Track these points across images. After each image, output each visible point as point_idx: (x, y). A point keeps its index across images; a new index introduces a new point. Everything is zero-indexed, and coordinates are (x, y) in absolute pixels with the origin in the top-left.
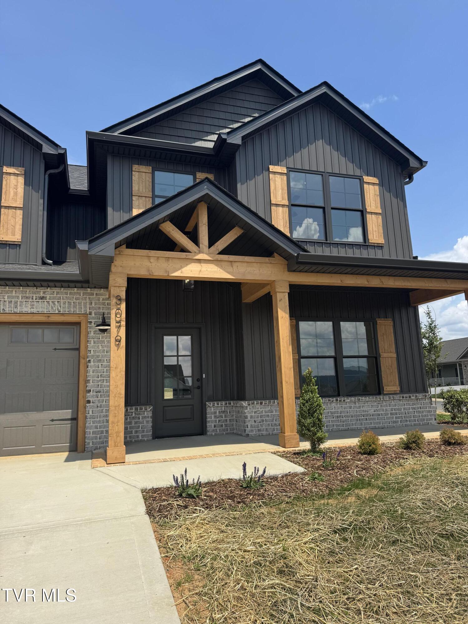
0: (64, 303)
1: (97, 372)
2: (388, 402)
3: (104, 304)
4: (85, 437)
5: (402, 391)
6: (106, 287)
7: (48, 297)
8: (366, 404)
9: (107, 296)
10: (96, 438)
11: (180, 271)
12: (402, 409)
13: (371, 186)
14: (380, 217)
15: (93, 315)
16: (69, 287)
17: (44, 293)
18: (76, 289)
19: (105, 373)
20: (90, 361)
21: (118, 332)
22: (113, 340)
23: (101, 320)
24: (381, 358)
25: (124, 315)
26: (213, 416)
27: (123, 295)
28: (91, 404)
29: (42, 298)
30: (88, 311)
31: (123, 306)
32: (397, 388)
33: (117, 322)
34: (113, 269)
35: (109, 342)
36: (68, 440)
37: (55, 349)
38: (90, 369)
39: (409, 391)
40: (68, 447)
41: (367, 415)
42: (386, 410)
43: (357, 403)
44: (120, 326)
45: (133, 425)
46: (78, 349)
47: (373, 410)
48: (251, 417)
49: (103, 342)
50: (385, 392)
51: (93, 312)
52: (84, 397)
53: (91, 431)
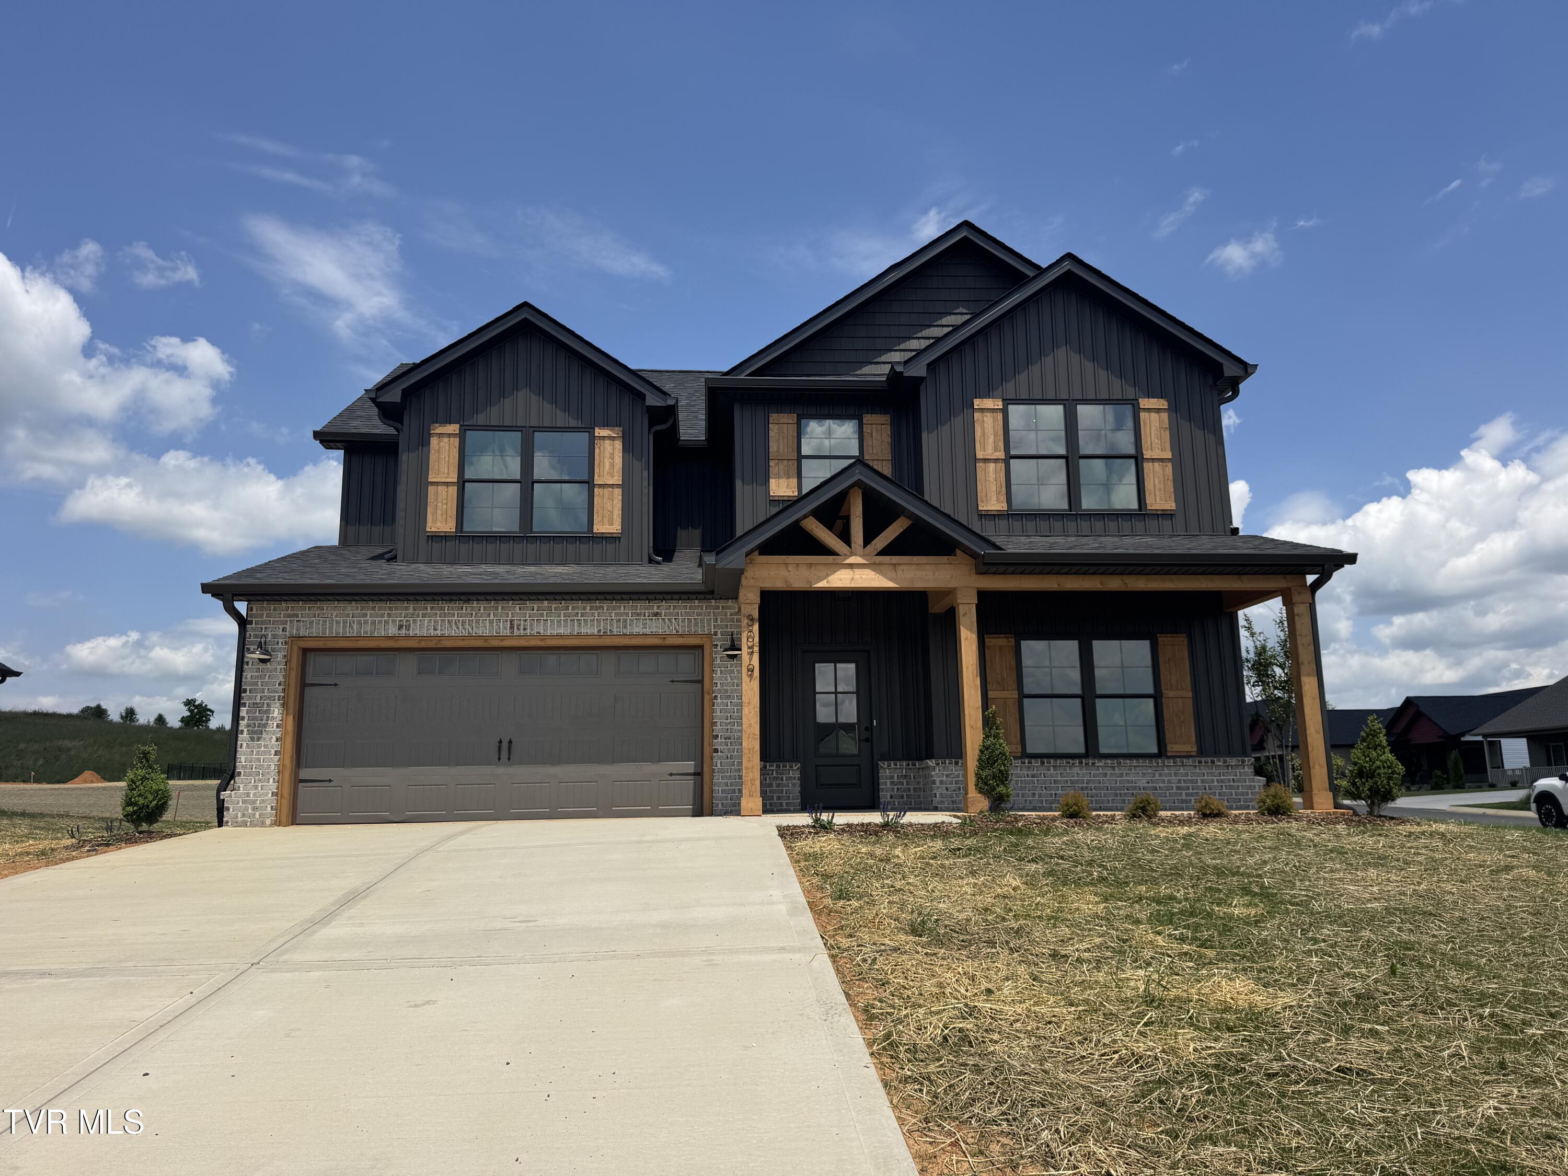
0: (683, 621)
1: (726, 712)
2: (1173, 769)
3: (732, 620)
4: (712, 797)
5: (1201, 753)
6: (736, 597)
7: (663, 614)
8: (1133, 771)
9: (737, 610)
10: (726, 798)
11: (825, 581)
12: (1199, 781)
13: (1153, 415)
14: (1170, 465)
15: (719, 636)
16: (688, 599)
17: (658, 607)
18: (697, 601)
19: (735, 714)
20: (716, 696)
21: (750, 660)
22: (744, 670)
23: (729, 643)
24: (1163, 699)
25: (757, 639)
26: (888, 781)
27: (756, 614)
28: (719, 754)
29: (656, 614)
30: (713, 630)
31: (756, 628)
32: (1192, 748)
33: (749, 648)
34: (744, 582)
35: (740, 672)
36: (691, 802)
37: (673, 681)
38: (717, 708)
39: (1216, 753)
40: (691, 810)
41: (1134, 788)
42: (1169, 782)
43: (1117, 769)
44: (752, 652)
45: (774, 788)
46: (701, 682)
47: (1145, 781)
48: (941, 782)
49: (732, 672)
50: (1169, 754)
51: (719, 631)
52: (711, 744)
53: (720, 789)
